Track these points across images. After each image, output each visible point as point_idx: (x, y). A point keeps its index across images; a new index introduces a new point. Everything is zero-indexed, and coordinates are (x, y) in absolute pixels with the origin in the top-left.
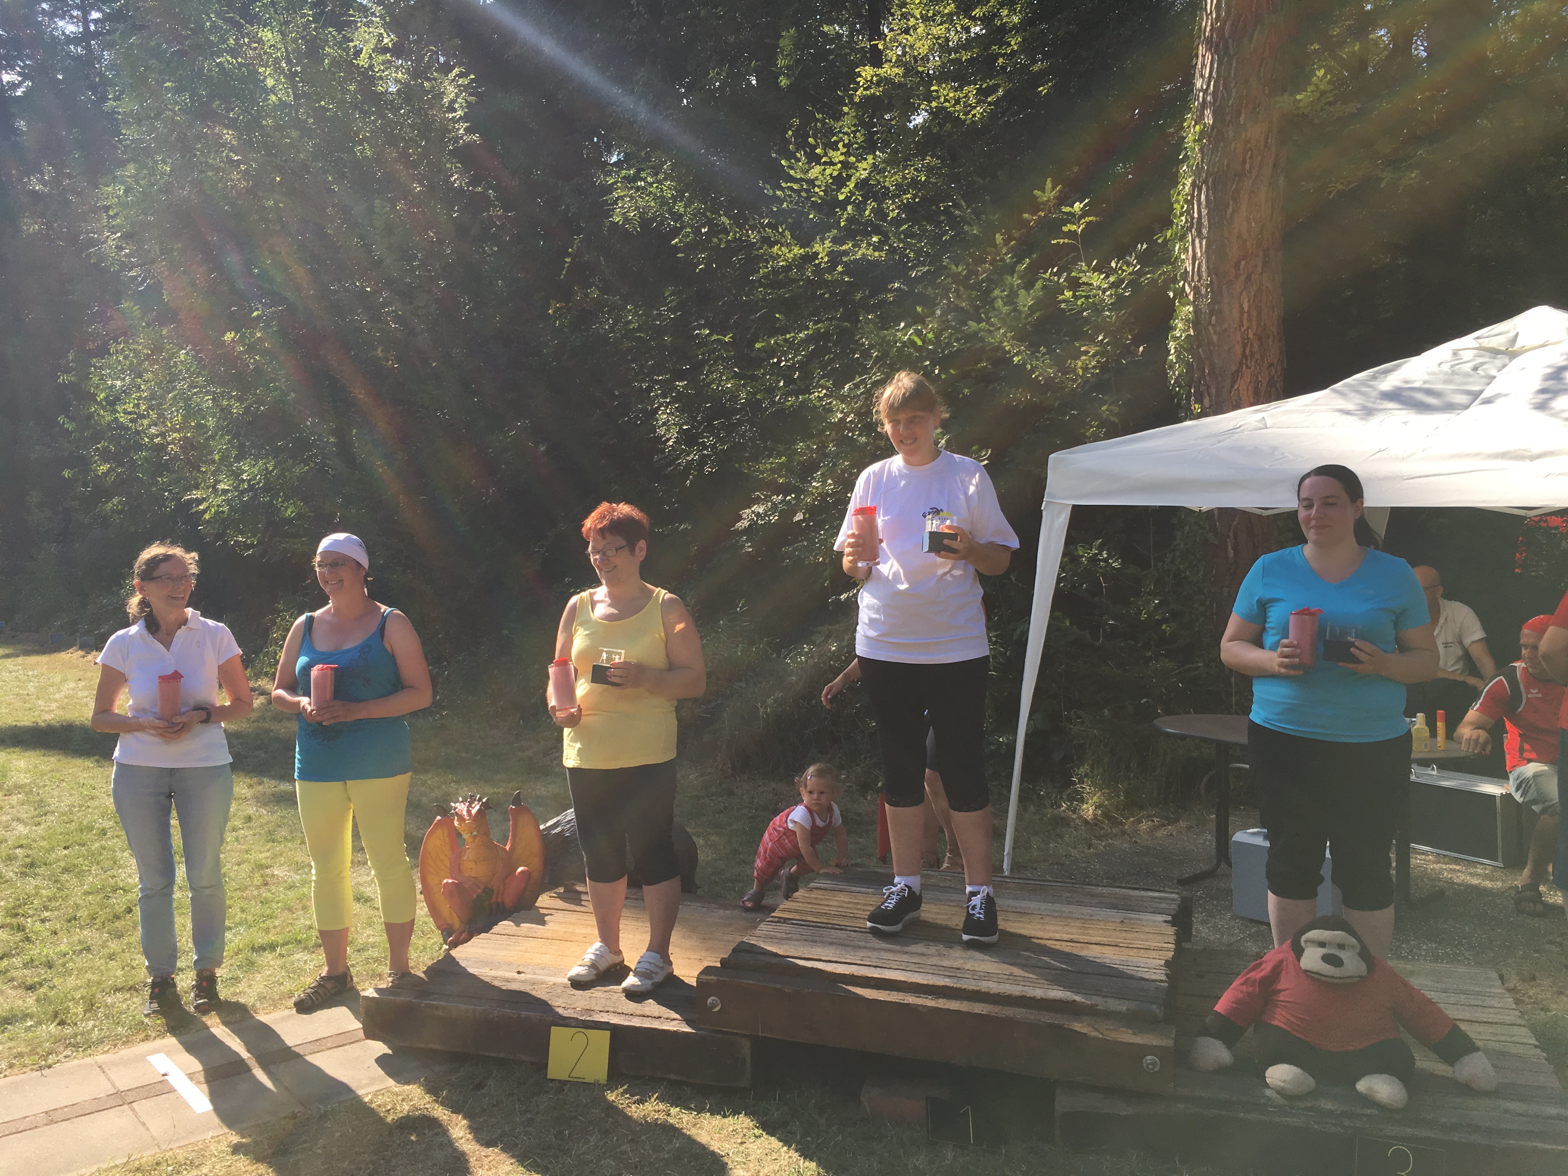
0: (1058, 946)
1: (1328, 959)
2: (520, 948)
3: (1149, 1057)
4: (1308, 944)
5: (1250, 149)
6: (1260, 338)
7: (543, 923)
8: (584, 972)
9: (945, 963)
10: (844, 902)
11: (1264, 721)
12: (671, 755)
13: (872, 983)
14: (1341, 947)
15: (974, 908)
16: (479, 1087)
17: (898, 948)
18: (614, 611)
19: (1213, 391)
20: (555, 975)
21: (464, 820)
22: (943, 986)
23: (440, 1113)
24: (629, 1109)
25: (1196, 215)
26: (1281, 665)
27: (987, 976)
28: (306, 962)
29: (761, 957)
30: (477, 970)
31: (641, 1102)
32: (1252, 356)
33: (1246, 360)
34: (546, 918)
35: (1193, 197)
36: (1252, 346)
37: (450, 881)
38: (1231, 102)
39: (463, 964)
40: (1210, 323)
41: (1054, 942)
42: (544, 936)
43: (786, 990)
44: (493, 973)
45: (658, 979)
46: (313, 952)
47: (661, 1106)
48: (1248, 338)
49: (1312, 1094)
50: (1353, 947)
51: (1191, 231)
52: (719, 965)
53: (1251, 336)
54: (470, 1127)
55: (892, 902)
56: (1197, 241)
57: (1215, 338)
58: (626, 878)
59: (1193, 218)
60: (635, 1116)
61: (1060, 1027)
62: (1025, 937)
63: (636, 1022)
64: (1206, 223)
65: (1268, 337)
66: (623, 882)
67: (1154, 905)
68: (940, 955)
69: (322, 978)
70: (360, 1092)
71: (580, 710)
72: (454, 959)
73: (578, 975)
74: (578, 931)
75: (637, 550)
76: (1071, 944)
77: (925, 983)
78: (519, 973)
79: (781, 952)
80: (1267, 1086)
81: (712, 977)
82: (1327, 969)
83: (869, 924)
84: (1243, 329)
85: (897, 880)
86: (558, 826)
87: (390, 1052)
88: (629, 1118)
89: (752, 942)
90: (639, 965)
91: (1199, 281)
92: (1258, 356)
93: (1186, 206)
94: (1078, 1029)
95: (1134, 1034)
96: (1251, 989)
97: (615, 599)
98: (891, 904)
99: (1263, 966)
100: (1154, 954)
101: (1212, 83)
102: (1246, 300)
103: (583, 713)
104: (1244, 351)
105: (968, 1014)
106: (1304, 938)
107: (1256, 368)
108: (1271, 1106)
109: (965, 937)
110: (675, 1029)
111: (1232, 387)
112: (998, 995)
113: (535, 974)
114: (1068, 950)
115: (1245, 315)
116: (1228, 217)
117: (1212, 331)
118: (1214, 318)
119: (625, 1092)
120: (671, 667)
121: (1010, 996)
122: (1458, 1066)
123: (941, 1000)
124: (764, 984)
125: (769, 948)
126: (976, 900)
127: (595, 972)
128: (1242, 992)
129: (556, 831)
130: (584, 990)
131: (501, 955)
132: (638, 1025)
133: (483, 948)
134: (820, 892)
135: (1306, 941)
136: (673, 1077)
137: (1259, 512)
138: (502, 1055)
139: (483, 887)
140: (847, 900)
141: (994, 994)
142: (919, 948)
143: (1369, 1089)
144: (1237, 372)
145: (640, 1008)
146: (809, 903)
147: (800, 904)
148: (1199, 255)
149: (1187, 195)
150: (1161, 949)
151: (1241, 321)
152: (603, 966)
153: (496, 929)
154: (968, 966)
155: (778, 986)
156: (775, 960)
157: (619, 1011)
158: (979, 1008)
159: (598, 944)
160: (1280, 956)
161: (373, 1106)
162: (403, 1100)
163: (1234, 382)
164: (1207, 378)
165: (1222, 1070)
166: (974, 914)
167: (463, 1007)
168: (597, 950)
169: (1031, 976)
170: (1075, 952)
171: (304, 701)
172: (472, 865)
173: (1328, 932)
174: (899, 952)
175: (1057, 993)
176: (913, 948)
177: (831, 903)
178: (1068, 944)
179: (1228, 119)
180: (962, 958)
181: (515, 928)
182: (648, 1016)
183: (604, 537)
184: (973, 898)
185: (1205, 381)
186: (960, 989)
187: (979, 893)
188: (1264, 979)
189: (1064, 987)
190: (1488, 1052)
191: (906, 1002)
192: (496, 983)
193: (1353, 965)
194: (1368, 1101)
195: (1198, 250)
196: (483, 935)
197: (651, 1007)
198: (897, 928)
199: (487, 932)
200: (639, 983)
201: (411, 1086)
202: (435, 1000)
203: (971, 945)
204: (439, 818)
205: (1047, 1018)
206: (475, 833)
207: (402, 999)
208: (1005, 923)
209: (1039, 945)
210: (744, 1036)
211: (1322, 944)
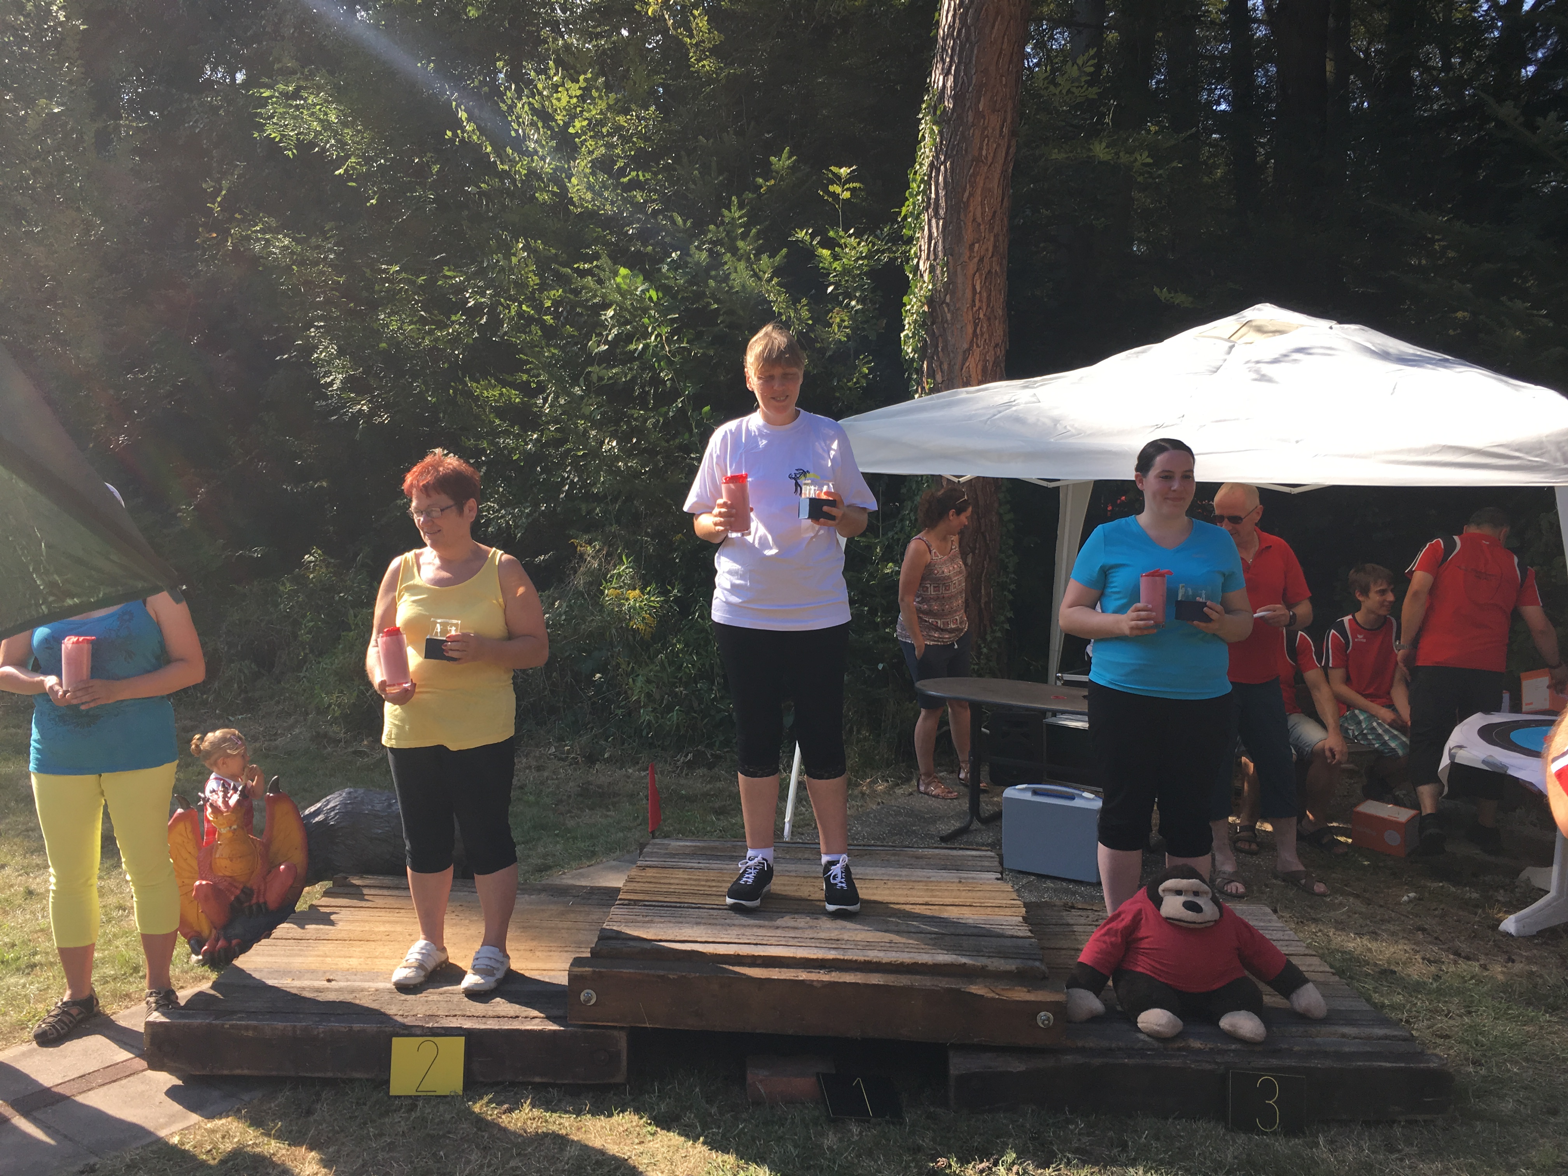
0: (917, 909)
1: (1190, 906)
2: (316, 953)
3: (1042, 1013)
4: (1166, 893)
5: (987, 136)
6: (989, 319)
7: (332, 923)
8: (412, 974)
9: (822, 935)
10: (685, 879)
11: (1111, 683)
12: (510, 732)
13: (759, 962)
14: (1196, 894)
15: (835, 877)
16: (309, 1112)
17: (766, 923)
18: (445, 574)
19: (945, 367)
20: (373, 980)
21: (221, 812)
22: (833, 959)
23: (273, 1148)
24: (500, 1120)
25: (933, 196)
26: (1132, 628)
27: (869, 946)
28: (24, 986)
29: (631, 943)
30: (276, 981)
31: (510, 1111)
32: (982, 334)
33: (977, 339)
34: (333, 917)
35: (930, 177)
36: (982, 326)
37: (204, 882)
38: (971, 89)
39: (256, 975)
40: (944, 302)
41: (911, 906)
42: (340, 936)
43: (671, 977)
44: (297, 983)
45: (499, 975)
46: (29, 974)
47: (536, 1112)
48: (979, 318)
49: (1179, 1036)
50: (1206, 893)
51: (927, 211)
52: (589, 955)
53: (981, 316)
54: (321, 1160)
55: (750, 876)
56: (934, 221)
57: (949, 316)
58: (452, 867)
59: (929, 198)
60: (511, 1127)
61: (959, 990)
62: (882, 903)
63: (492, 1025)
64: (943, 204)
65: (996, 318)
66: (450, 871)
67: (979, 864)
68: (811, 927)
69: (64, 1003)
70: (162, 1133)
71: (414, 685)
72: (242, 971)
73: (406, 978)
74: (376, 929)
75: (466, 510)
76: (927, 907)
77: (815, 957)
78: (329, 981)
79: (645, 936)
80: (1139, 1030)
81: (587, 969)
82: (1189, 915)
83: (729, 901)
84: (975, 309)
85: (750, 853)
86: (319, 814)
87: (180, 1083)
88: (505, 1130)
89: (614, 928)
90: (477, 962)
91: (935, 260)
92: (986, 336)
93: (922, 186)
94: (972, 991)
95: (1029, 991)
96: (1113, 939)
97: (446, 564)
98: (749, 879)
99: (1123, 916)
100: (1008, 911)
101: (953, 68)
102: (978, 282)
103: (417, 690)
104: (975, 331)
105: (866, 985)
106: (1161, 888)
107: (984, 348)
108: (1150, 1050)
109: (831, 908)
110: (540, 1028)
111: (963, 364)
112: (890, 964)
113: (348, 980)
114: (928, 913)
115: (978, 295)
116: (965, 199)
117: (946, 309)
118: (948, 297)
119: (490, 1101)
120: (511, 636)
121: (902, 964)
122: (1294, 996)
123: (833, 974)
124: (646, 972)
125: (635, 933)
126: (836, 870)
127: (423, 973)
128: (1105, 942)
129: (317, 819)
130: (415, 993)
131: (298, 962)
132: (497, 1027)
133: (271, 955)
134: (655, 870)
135: (1163, 891)
136: (537, 1079)
137: (1044, 484)
138: (330, 1074)
139: (241, 886)
140: (686, 877)
141: (886, 963)
142: (787, 921)
143: (1232, 1026)
144: (969, 349)
145: (491, 1008)
146: (650, 882)
147: (642, 884)
148: (936, 234)
149: (925, 175)
150: (1013, 906)
151: (974, 301)
152: (430, 965)
153: (277, 933)
154: (846, 937)
155: (661, 973)
156: (647, 946)
157: (468, 1014)
158: (875, 979)
159: (421, 942)
160: (1138, 906)
161: (187, 1147)
162: (223, 1137)
163: (965, 359)
164: (941, 354)
165: (1095, 1019)
166: (836, 884)
167: (280, 1025)
168: (422, 949)
169: (911, 941)
170: (936, 914)
171: (50, 681)
172: (225, 863)
173: (1185, 881)
174: (770, 927)
175: (943, 958)
176: (779, 922)
177: (672, 881)
178: (925, 907)
179: (968, 105)
180: (836, 929)
181: (300, 930)
182: (504, 1017)
183: (428, 496)
184: (833, 867)
185: (938, 357)
186: (851, 961)
187: (838, 862)
188: (1126, 928)
189: (947, 950)
190: (1314, 982)
191: (801, 978)
192: (306, 994)
193: (1210, 911)
194: (1232, 1037)
195: (934, 230)
196: (264, 941)
197: (501, 1006)
198: (757, 903)
199: (268, 938)
200: (482, 981)
201: (223, 1121)
202: (241, 1019)
203: (836, 915)
204: (180, 811)
205: (944, 983)
206: (235, 827)
207: (199, 1021)
208: (865, 892)
209: (899, 910)
210: (622, 1028)
211: (1179, 892)
